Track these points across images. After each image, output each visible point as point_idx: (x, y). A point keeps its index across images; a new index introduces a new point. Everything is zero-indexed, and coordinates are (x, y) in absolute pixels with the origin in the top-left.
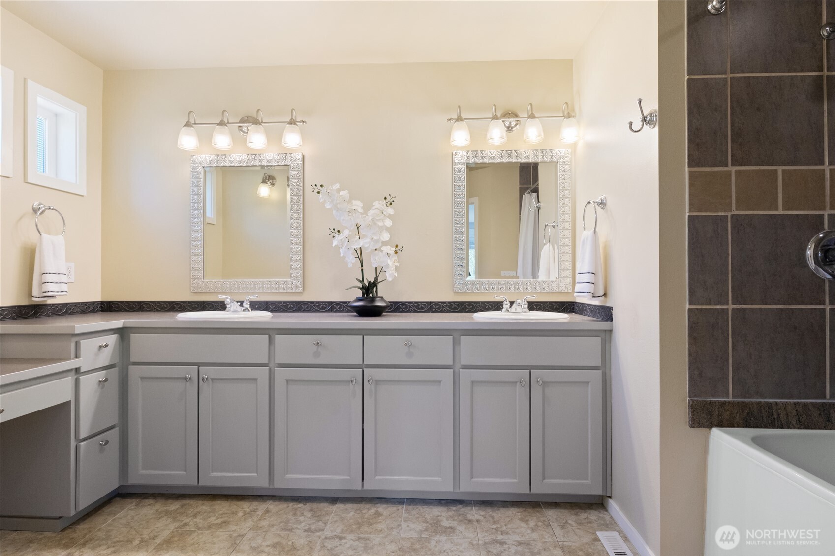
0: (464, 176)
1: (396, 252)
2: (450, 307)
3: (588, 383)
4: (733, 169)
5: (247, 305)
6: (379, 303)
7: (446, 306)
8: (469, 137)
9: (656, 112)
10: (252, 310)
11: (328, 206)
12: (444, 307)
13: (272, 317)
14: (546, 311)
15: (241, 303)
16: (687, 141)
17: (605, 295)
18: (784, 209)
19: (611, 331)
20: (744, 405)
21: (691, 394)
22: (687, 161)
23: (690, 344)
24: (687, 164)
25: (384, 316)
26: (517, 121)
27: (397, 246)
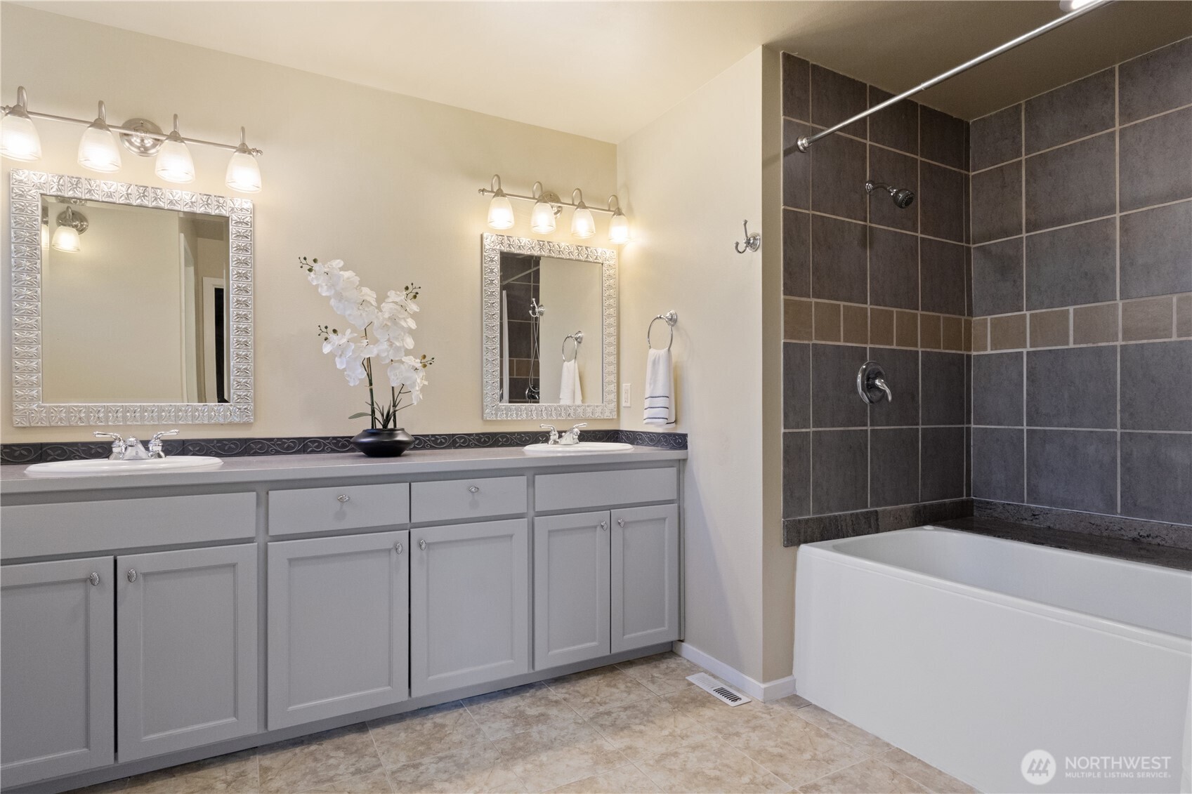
0: (496, 267)
1: (425, 366)
2: (479, 441)
3: (664, 519)
4: (814, 300)
5: (156, 447)
6: (401, 437)
7: (473, 439)
8: (513, 219)
9: (758, 235)
10: (166, 455)
11: (324, 292)
12: (470, 441)
13: (223, 467)
14: (589, 441)
15: (145, 444)
16: (782, 269)
17: (676, 422)
18: (845, 341)
19: (685, 460)
20: (820, 519)
21: (786, 515)
22: (782, 288)
23: (784, 466)
24: (782, 292)
25: (405, 455)
26: (560, 207)
27: (424, 357)
